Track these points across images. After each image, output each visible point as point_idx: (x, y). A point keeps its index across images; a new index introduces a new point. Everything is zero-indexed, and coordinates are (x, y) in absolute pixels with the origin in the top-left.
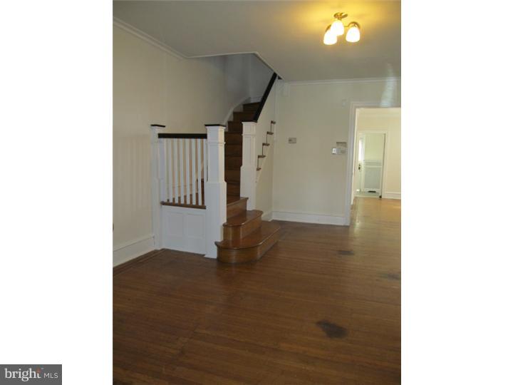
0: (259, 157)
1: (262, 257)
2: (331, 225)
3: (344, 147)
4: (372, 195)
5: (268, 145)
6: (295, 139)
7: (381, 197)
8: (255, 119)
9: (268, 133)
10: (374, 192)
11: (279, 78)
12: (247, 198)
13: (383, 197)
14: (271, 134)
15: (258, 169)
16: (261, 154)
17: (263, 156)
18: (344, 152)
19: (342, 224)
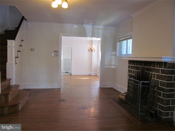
0: (16, 57)
1: (22, 108)
2: (52, 89)
3: (57, 53)
4: (67, 74)
5: (20, 51)
6: (34, 49)
7: (71, 74)
8: (14, 38)
9: (20, 46)
10: (68, 72)
11: (26, 19)
12: (11, 79)
13: (72, 74)
14: (22, 46)
15: (16, 64)
16: (17, 56)
17: (18, 57)
18: (57, 55)
19: (58, 88)
